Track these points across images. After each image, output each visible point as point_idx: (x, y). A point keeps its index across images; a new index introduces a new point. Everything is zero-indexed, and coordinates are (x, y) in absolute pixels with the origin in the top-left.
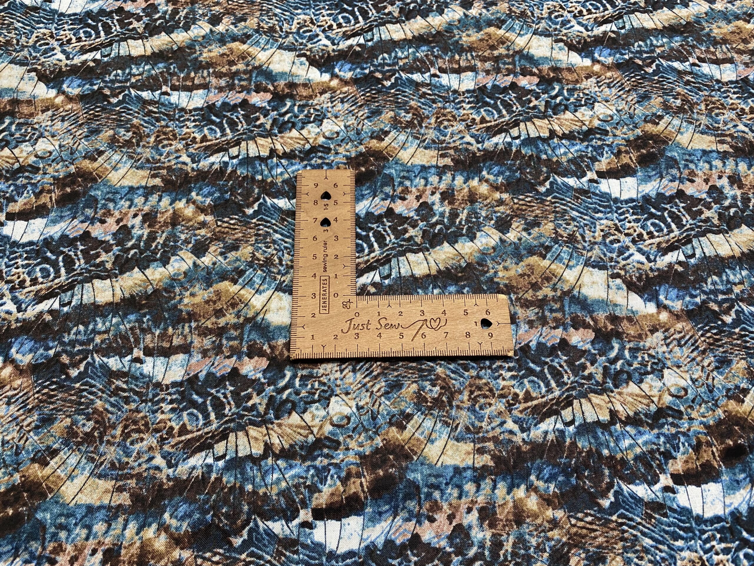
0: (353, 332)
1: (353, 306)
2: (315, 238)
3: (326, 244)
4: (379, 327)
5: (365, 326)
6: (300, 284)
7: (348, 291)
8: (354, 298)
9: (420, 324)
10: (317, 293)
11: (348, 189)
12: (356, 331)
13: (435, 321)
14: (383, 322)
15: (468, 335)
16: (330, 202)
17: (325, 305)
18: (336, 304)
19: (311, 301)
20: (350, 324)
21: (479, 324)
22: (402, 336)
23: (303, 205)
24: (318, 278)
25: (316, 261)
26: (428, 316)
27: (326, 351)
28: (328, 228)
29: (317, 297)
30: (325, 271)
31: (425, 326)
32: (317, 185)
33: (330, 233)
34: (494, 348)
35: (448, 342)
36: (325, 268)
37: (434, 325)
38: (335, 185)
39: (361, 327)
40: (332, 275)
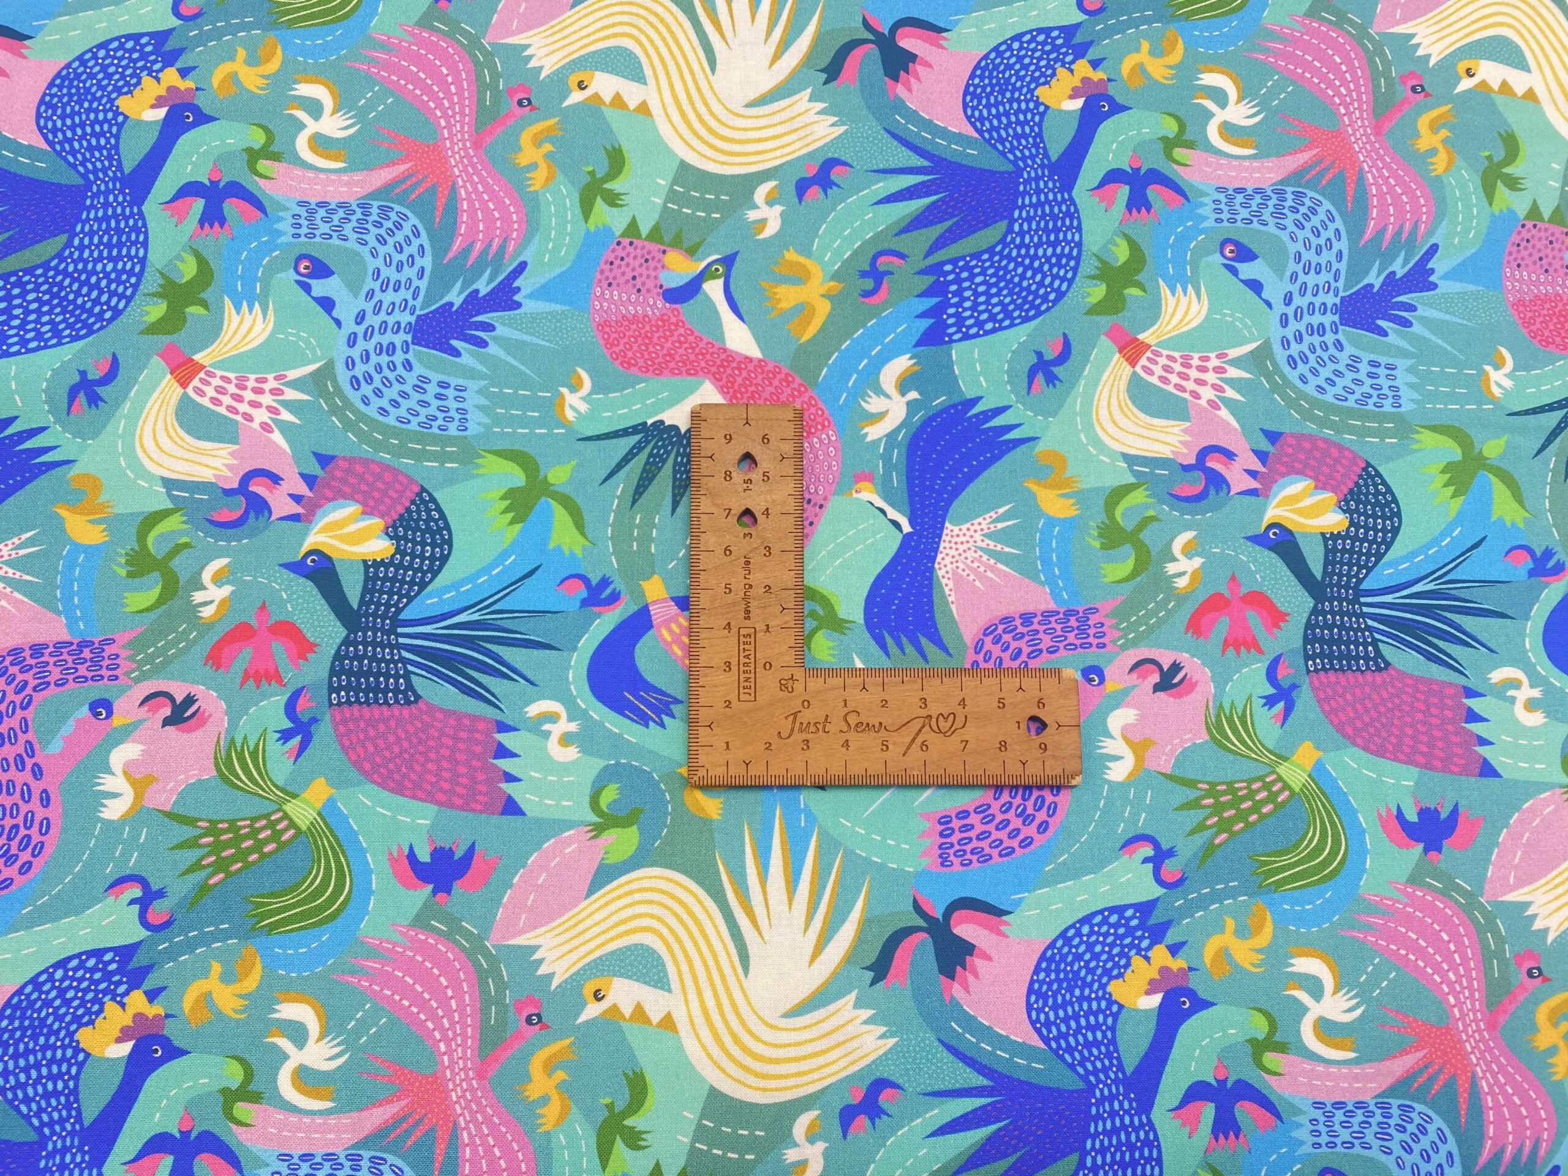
0: (798, 737)
1: (799, 687)
2: (727, 551)
3: (748, 563)
4: (845, 729)
5: (820, 727)
6: (702, 643)
7: (790, 658)
8: (799, 674)
9: (917, 724)
10: (734, 661)
11: (788, 448)
12: (804, 736)
13: (946, 719)
14: (853, 720)
15: (1003, 745)
16: (756, 475)
17: (748, 685)
18: (768, 682)
19: (723, 677)
20: (794, 721)
21: (1023, 726)
22: (885, 746)
23: (704, 480)
24: (734, 630)
25: (730, 598)
26: (934, 709)
27: (751, 772)
28: (752, 530)
29: (734, 668)
30: (748, 618)
31: (927, 728)
32: (729, 438)
33: (755, 542)
34: (1048, 772)
35: (968, 760)
36: (747, 612)
37: (944, 725)
38: (765, 439)
39: (812, 729)
40: (761, 626)
